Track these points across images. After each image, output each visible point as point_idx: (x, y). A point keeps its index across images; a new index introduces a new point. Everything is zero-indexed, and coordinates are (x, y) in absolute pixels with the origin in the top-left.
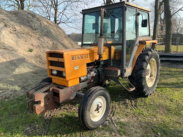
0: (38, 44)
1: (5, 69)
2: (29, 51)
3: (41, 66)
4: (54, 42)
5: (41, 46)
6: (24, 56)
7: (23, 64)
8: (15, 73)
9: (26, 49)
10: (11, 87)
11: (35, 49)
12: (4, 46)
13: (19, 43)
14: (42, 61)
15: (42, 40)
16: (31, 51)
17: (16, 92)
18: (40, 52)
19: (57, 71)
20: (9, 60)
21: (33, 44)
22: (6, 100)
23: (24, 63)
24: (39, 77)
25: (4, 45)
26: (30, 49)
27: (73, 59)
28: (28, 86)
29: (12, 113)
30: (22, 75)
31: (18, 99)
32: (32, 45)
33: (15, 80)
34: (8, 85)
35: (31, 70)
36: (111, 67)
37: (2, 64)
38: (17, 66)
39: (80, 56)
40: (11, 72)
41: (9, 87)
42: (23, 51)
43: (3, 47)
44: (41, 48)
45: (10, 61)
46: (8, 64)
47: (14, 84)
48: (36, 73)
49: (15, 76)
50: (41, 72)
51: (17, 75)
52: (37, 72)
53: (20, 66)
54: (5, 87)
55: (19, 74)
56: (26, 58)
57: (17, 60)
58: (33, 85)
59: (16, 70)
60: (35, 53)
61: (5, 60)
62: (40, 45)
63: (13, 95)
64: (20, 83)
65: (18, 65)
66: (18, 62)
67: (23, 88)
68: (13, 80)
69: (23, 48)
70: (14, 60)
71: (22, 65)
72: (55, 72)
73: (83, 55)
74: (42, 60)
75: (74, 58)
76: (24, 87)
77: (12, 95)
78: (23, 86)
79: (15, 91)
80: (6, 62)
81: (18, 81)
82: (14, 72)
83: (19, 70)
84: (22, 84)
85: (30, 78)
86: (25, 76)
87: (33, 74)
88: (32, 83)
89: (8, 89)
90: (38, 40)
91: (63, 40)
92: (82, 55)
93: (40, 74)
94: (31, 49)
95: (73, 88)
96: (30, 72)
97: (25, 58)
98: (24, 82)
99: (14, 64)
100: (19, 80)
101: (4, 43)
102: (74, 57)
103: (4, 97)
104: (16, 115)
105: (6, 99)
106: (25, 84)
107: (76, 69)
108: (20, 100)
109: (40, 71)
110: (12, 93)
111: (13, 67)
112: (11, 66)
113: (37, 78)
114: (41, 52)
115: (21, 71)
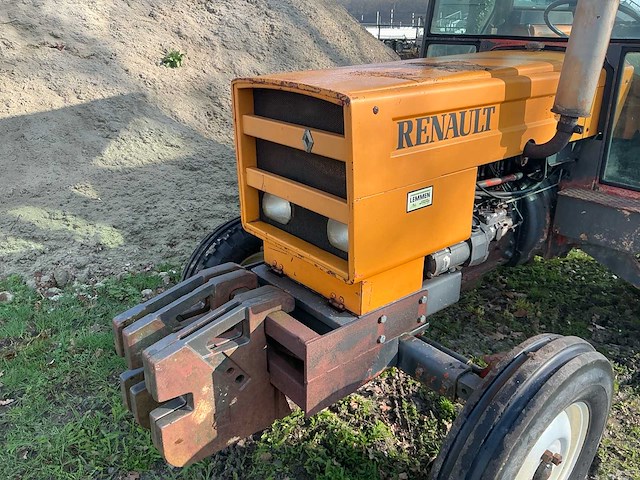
0: (205, 32)
1: (57, 145)
2: (165, 61)
3: (214, 137)
4: (276, 24)
5: (215, 40)
6: (142, 84)
7: (136, 124)
8: (100, 164)
9: (150, 52)
10: (83, 230)
11: (190, 52)
12: (56, 37)
13: (124, 23)
14: (218, 110)
15: (223, 9)
16: (173, 65)
17: (102, 255)
18: (212, 69)
19: (295, 208)
20: (78, 102)
21: (184, 32)
22: (52, 294)
23: (144, 120)
24: (204, 186)
25: (58, 32)
26: (170, 51)
27: (404, 140)
28: (157, 227)
29: (68, 378)
30: (129, 174)
31: (104, 292)
32: (178, 33)
33: (102, 196)
34: (69, 217)
35: (172, 154)
36: (601, 182)
37: (46, 119)
38: (111, 134)
39: (445, 122)
40: (82, 159)
41: (75, 227)
42: (139, 60)
43: (53, 42)
44: (219, 49)
45: (83, 107)
46: (70, 119)
47: (94, 214)
48: (192, 169)
49: (100, 178)
50: (215, 163)
51: (111, 173)
52: (195, 165)
53: (124, 133)
54: (56, 225)
55: (119, 167)
56: (150, 92)
57: (111, 101)
58: (179, 225)
59: (107, 152)
60: (191, 71)
61: (58, 103)
62: (211, 36)
63: (86, 271)
64: (123, 211)
65: (115, 125)
66: (114, 112)
67: (135, 235)
68: (91, 194)
69: (140, 49)
70: (96, 101)
71: (131, 126)
72: (280, 209)
73: (467, 115)
74: (220, 105)
75: (413, 136)
76: (137, 233)
77: (84, 267)
78: (136, 228)
79: (100, 248)
80: (64, 109)
81: (111, 202)
82: (97, 162)
83: (118, 148)
84: (130, 220)
85: (168, 193)
86: (145, 179)
87: (179, 174)
88: (171, 217)
89: (69, 239)
90: (207, 13)
91: (312, 13)
92: (463, 115)
93: (209, 174)
94: (172, 55)
95: (384, 320)
96: (167, 162)
97: (144, 96)
98: (138, 210)
99: (97, 123)
100: (118, 199)
101: (55, 22)
102: (410, 130)
103: (46, 278)
104: (84, 394)
105: (54, 290)
106: (143, 218)
107: (418, 204)
108: (114, 299)
109: (209, 159)
110: (82, 260)
111: (92, 137)
112: (82, 132)
113: (197, 194)
114: (215, 67)
115: (126, 154)
